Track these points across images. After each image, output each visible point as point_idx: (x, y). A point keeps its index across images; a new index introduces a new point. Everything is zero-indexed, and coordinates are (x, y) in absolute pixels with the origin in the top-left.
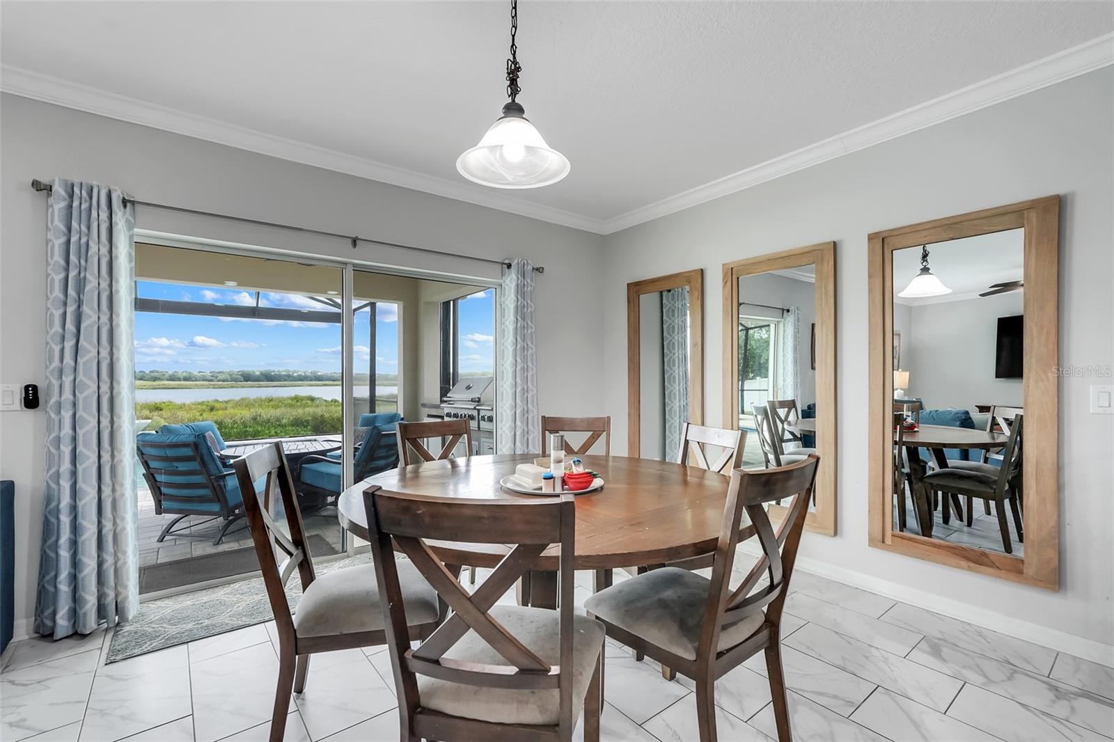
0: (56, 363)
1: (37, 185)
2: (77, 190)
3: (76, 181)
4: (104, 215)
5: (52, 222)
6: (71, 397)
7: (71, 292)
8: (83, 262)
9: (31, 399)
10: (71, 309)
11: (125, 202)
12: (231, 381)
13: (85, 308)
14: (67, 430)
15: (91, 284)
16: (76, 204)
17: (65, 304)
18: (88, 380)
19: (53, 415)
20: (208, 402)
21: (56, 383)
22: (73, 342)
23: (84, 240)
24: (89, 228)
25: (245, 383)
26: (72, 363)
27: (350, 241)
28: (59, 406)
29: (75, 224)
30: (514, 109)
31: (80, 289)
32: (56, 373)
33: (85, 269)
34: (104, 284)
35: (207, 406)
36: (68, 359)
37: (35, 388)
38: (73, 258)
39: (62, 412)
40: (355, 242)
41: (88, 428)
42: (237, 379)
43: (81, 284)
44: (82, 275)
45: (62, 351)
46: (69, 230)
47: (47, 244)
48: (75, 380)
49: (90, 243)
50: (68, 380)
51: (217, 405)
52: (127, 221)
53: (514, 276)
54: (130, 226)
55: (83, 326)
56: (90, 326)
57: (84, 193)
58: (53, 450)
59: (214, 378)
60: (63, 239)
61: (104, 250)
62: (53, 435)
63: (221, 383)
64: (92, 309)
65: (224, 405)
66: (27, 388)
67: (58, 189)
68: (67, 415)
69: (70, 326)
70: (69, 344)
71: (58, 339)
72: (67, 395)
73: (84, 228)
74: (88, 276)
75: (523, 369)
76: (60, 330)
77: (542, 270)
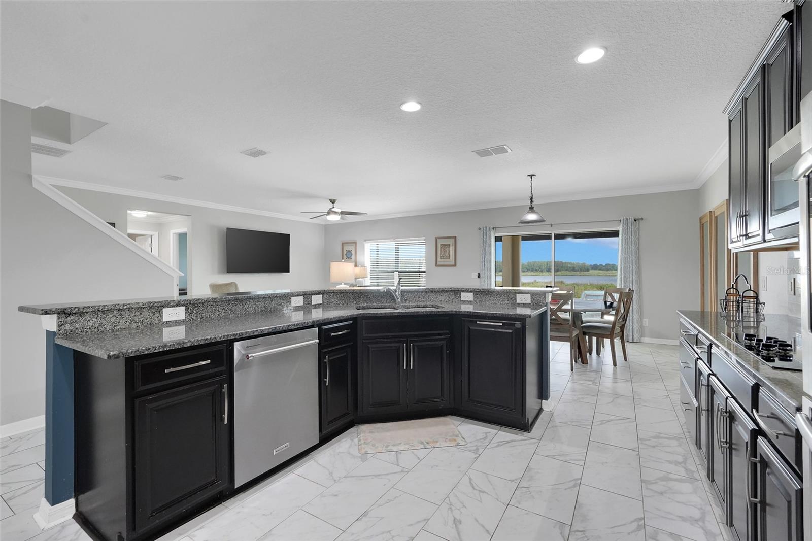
1: (479, 229)
4: (489, 233)
5: (481, 236)
7: (483, 252)
9: (479, 275)
10: (483, 256)
18: (486, 271)
22: (484, 263)
23: (485, 240)
26: (484, 268)
40: (551, 225)
44: (485, 247)
50: (483, 272)
54: (495, 234)
55: (485, 259)
61: (489, 241)
68: (483, 279)
69: (483, 259)
72: (483, 275)
73: (485, 237)
74: (487, 248)
77: (642, 219)
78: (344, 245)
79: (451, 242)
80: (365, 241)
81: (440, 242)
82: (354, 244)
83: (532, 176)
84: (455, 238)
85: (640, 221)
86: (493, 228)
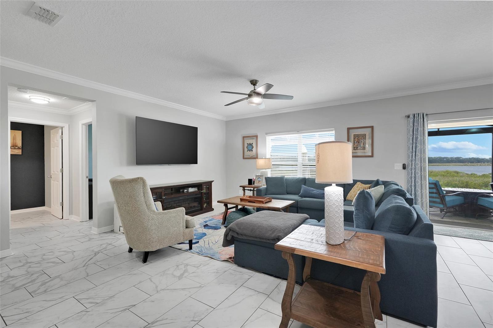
0: (411, 158)
1: (406, 116)
2: (415, 115)
3: (415, 113)
4: (422, 120)
5: (410, 124)
6: (414, 167)
7: (414, 141)
8: (417, 133)
9: (404, 167)
10: (414, 145)
14: (413, 175)
15: (419, 138)
16: (415, 119)
17: (413, 144)
18: (418, 162)
19: (410, 171)
21: (410, 163)
22: (415, 153)
23: (417, 127)
26: (415, 158)
29: (415, 124)
32: (411, 161)
33: (417, 135)
36: (414, 158)
37: (405, 164)
38: (415, 132)
39: (412, 170)
41: (418, 175)
43: (417, 138)
44: (417, 136)
45: (412, 155)
46: (414, 126)
47: (407, 130)
48: (415, 163)
49: (419, 128)
50: (413, 163)
55: (417, 149)
56: (419, 149)
57: (417, 116)
58: (410, 180)
60: (412, 128)
61: (422, 129)
62: (410, 176)
64: (419, 145)
66: (403, 164)
67: (411, 116)
68: (413, 171)
69: (414, 149)
70: (414, 154)
71: (411, 153)
72: (413, 166)
73: (417, 124)
74: (418, 136)
76: (412, 151)
78: (245, 138)
79: (367, 132)
80: (266, 134)
81: (353, 133)
82: (255, 138)
84: (372, 127)
86: (426, 115)
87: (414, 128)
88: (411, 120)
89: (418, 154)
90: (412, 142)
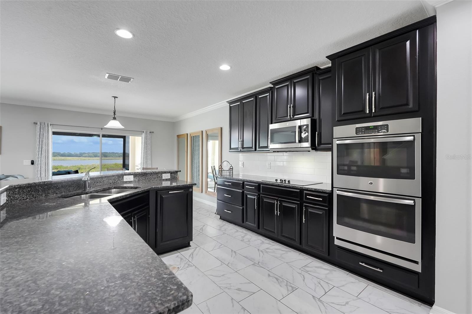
0: (37, 156)
1: (34, 123)
2: (42, 124)
3: (42, 122)
4: (47, 128)
5: (37, 129)
7: (40, 143)
9: (33, 163)
10: (40, 146)
11: (51, 125)
12: (88, 157)
13: (43, 146)
14: (39, 169)
15: (44, 142)
16: (42, 126)
17: (39, 145)
18: (43, 159)
19: (37, 166)
20: (78, 166)
21: (37, 160)
23: (43, 133)
24: (44, 130)
25: (95, 158)
26: (41, 156)
27: (101, 129)
28: (38, 164)
29: (41, 130)
30: (114, 118)
31: (42, 142)
32: (37, 158)
34: (47, 141)
35: (77, 167)
37: (33, 161)
38: (41, 136)
40: (102, 129)
41: (43, 169)
42: (91, 156)
43: (42, 141)
46: (40, 131)
50: (40, 159)
51: (82, 167)
52: (51, 128)
53: (144, 134)
54: (52, 129)
55: (43, 149)
57: (43, 124)
59: (81, 156)
60: (39, 133)
61: (47, 134)
62: (37, 170)
63: (84, 158)
65: (85, 167)
66: (32, 161)
67: (38, 124)
68: (39, 166)
69: (40, 149)
70: (40, 153)
71: (38, 152)
72: (39, 162)
73: (43, 131)
74: (44, 140)
75: (146, 157)
76: (38, 150)
77: (153, 132)
83: (115, 97)
85: (152, 133)
87: (40, 133)
88: (38, 127)
89: (43, 153)
90: (39, 144)
